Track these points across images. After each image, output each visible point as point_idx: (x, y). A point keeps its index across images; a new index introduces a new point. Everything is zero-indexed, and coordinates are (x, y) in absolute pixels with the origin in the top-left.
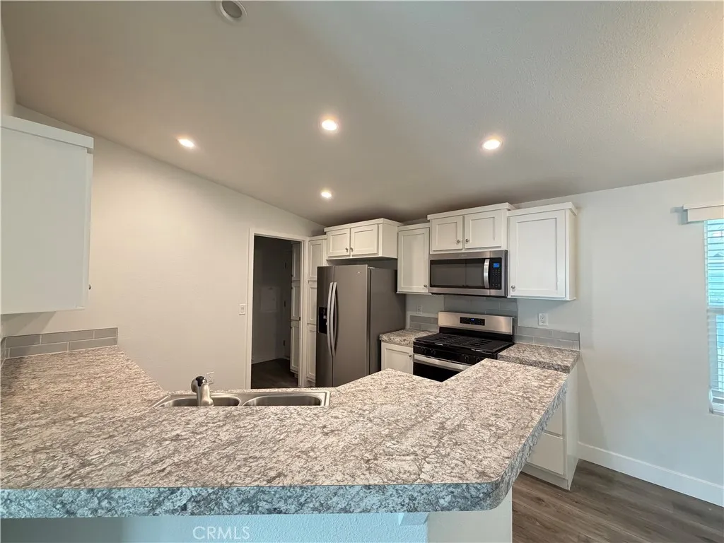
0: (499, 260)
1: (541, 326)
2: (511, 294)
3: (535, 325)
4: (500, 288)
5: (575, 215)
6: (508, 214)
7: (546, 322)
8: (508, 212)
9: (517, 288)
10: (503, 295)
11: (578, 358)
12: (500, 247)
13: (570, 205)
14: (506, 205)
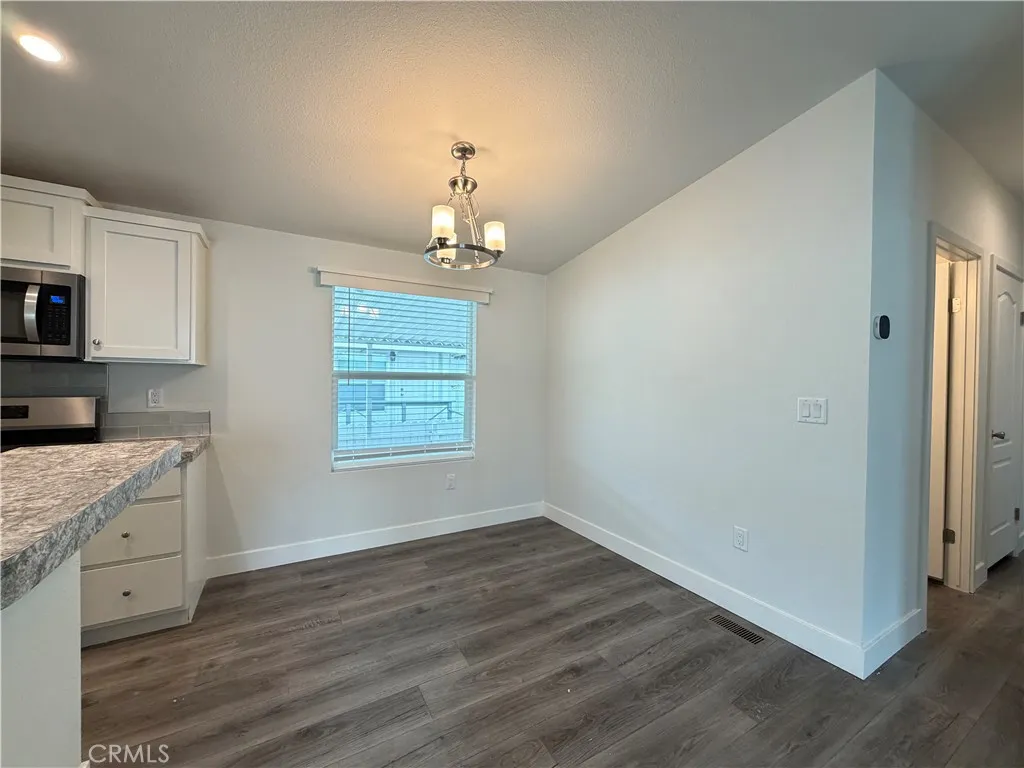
0: (64, 291)
1: (152, 407)
2: (92, 354)
3: (141, 408)
4: (67, 342)
5: (206, 247)
6: (86, 211)
7: (162, 400)
8: (85, 207)
9: (105, 345)
10: (74, 355)
11: (207, 445)
12: (68, 267)
13: (197, 228)
14: (83, 193)
